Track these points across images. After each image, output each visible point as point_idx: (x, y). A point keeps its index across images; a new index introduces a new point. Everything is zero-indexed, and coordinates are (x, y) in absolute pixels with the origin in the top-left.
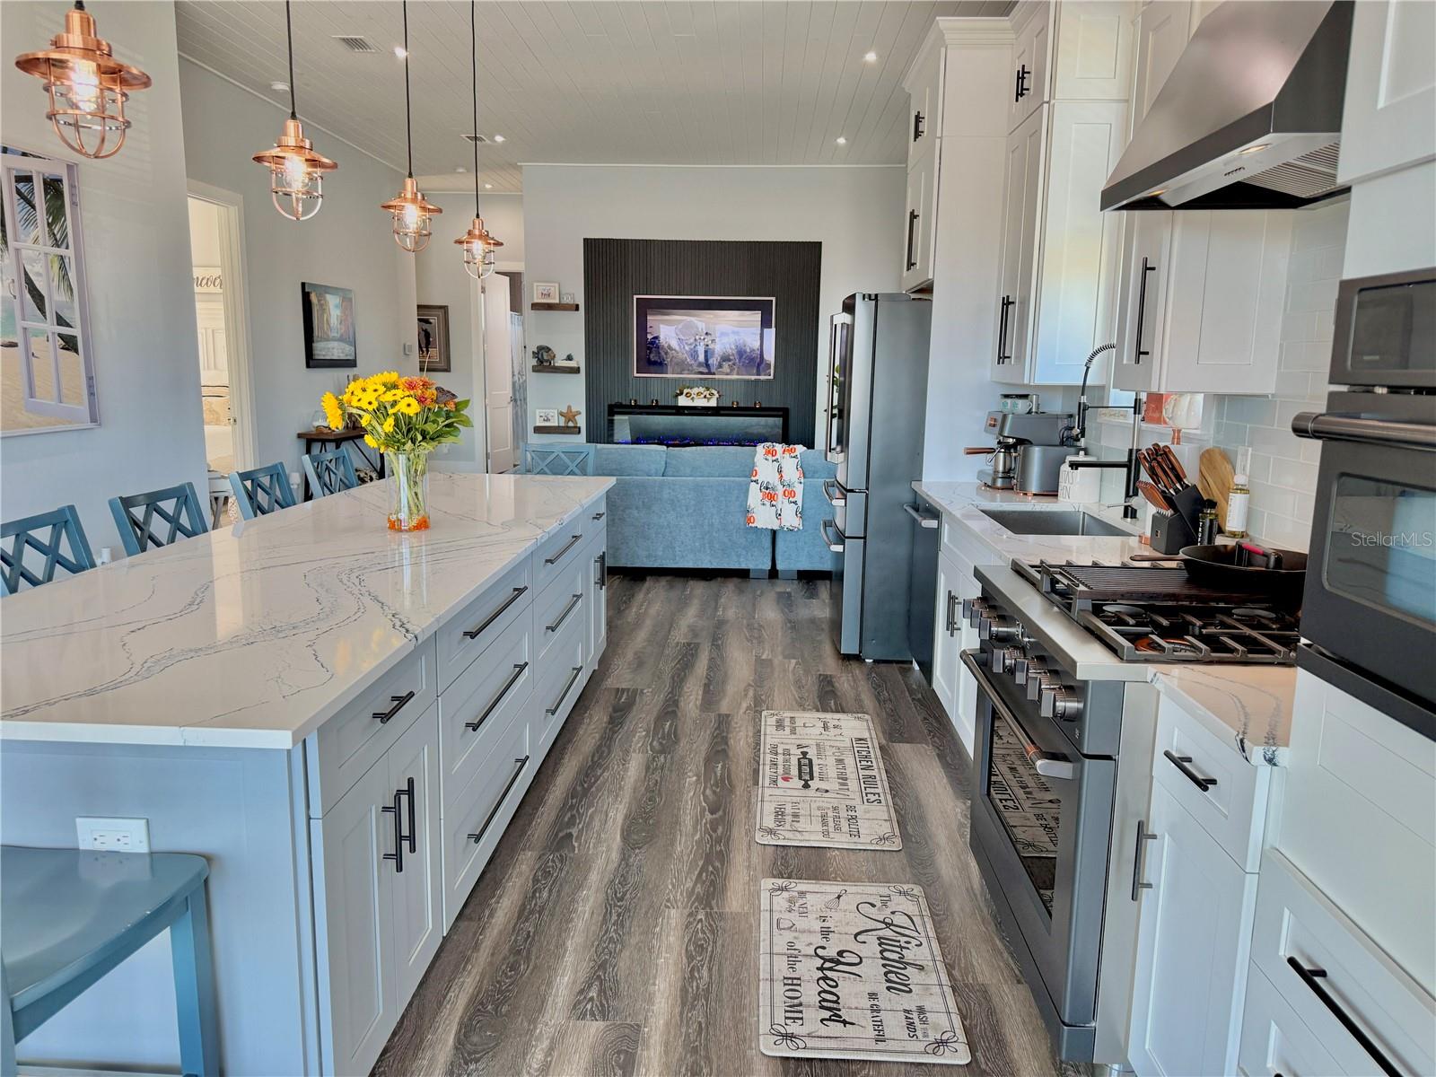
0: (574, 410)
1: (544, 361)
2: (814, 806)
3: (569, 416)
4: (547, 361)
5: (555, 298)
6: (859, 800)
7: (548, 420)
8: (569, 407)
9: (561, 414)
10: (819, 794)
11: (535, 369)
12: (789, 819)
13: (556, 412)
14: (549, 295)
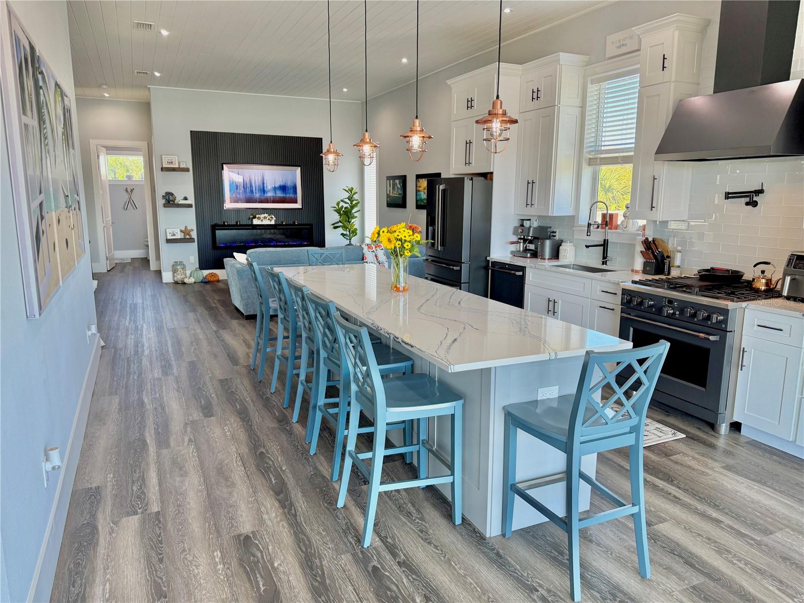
0: (189, 228)
1: (170, 201)
3: (186, 232)
4: (172, 200)
5: (175, 164)
7: (174, 235)
9: (181, 231)
11: (165, 206)
13: (179, 231)
14: (172, 163)
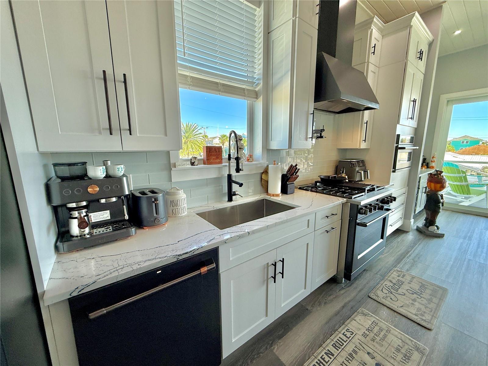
2: (383, 349)
6: (357, 337)
10: (375, 355)
12: (403, 351)
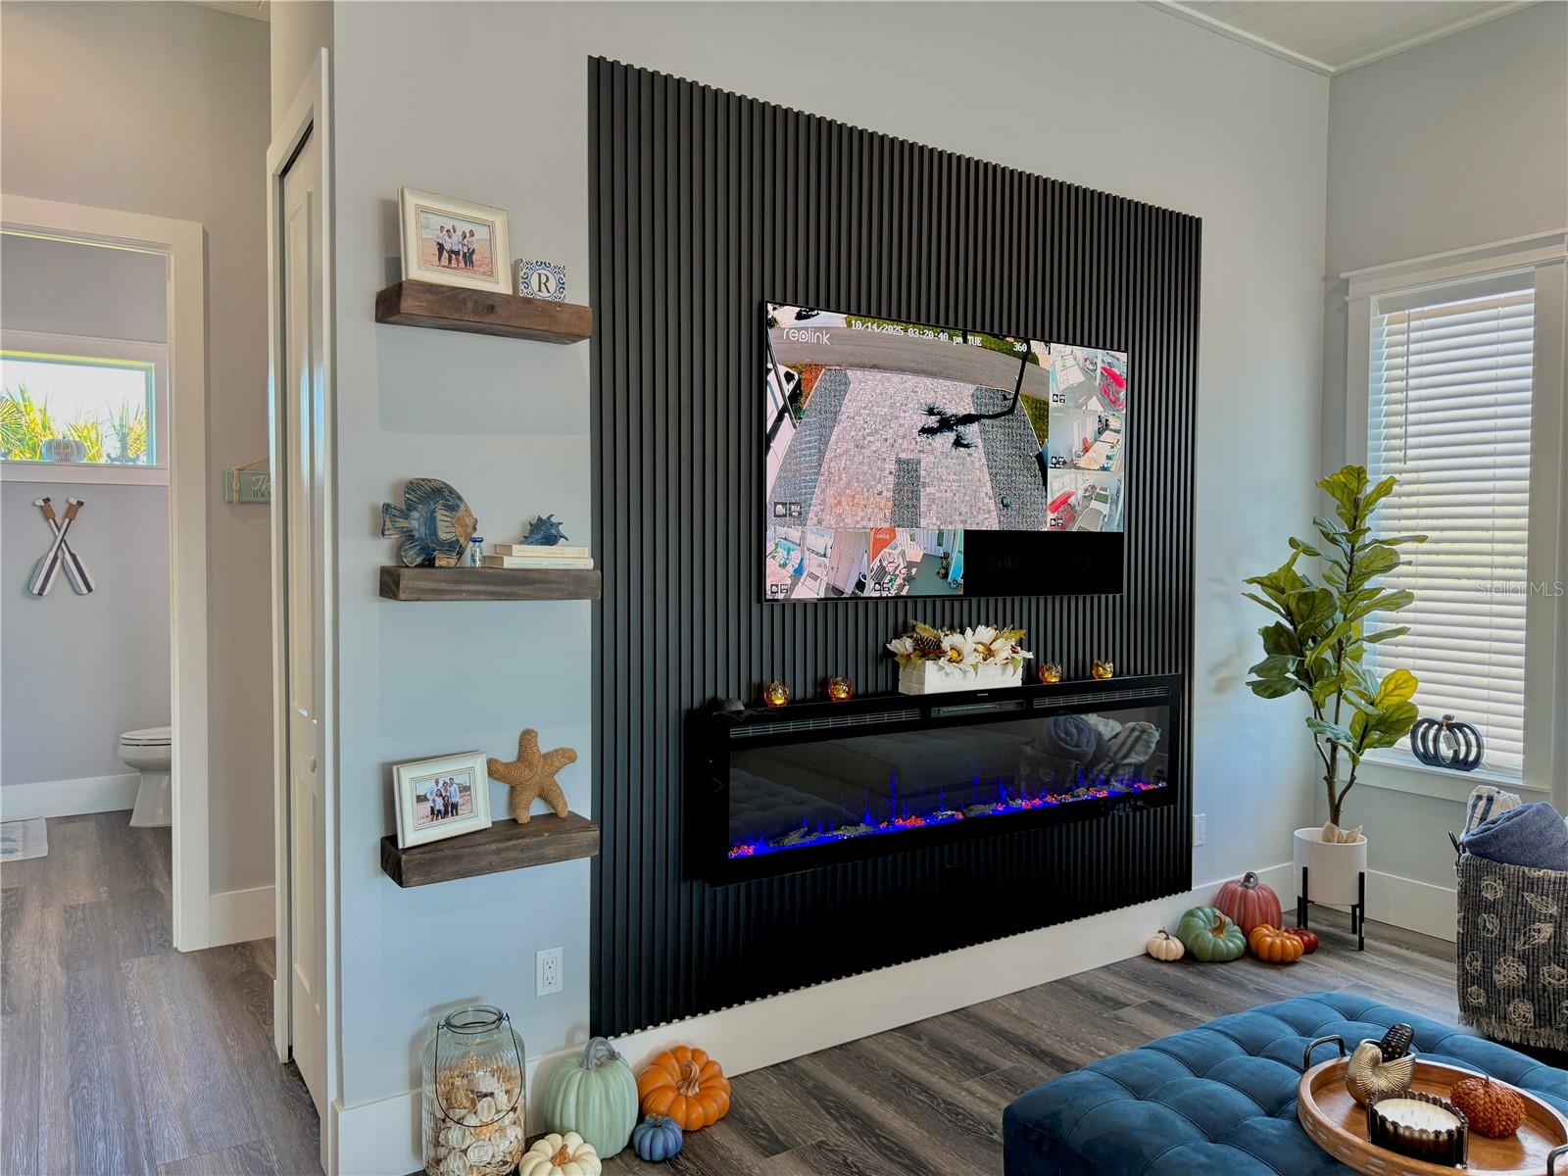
3: (524, 776)
5: (491, 274)
8: (527, 738)
9: (496, 773)
11: (389, 585)
